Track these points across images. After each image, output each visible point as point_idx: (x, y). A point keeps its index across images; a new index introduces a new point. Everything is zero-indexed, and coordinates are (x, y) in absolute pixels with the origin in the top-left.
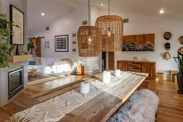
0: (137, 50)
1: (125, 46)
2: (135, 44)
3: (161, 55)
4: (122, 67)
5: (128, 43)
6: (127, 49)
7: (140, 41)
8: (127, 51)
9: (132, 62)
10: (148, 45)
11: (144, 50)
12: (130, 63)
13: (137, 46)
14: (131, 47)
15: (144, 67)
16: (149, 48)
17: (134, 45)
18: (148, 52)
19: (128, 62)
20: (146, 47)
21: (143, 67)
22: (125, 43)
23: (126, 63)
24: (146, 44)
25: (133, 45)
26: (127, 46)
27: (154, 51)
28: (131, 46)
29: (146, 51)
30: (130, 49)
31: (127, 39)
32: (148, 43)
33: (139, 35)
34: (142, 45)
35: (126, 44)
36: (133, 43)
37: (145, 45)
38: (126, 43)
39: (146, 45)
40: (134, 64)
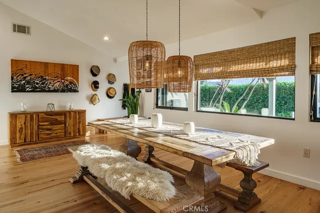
0: (50, 91)
1: (23, 82)
2: (45, 79)
3: (87, 97)
4: (23, 126)
5: (31, 75)
6: (28, 87)
7: (56, 74)
8: (28, 91)
9: (47, 113)
10: (70, 82)
11: (63, 91)
12: (43, 114)
13: (51, 83)
14: (37, 84)
15: (70, 119)
16: (71, 88)
17: (43, 81)
18: (69, 94)
19: (38, 114)
20: (67, 86)
21: (68, 119)
22: (22, 75)
23: (34, 115)
24: (67, 80)
25: (41, 81)
26: (28, 83)
27: (78, 91)
28: (38, 82)
29: (67, 92)
30: (37, 88)
31: (29, 67)
32: (69, 78)
33: (55, 64)
34: (59, 81)
35: (25, 78)
36: (42, 77)
37: (64, 82)
38: (25, 76)
39: (67, 83)
40: (52, 116)
